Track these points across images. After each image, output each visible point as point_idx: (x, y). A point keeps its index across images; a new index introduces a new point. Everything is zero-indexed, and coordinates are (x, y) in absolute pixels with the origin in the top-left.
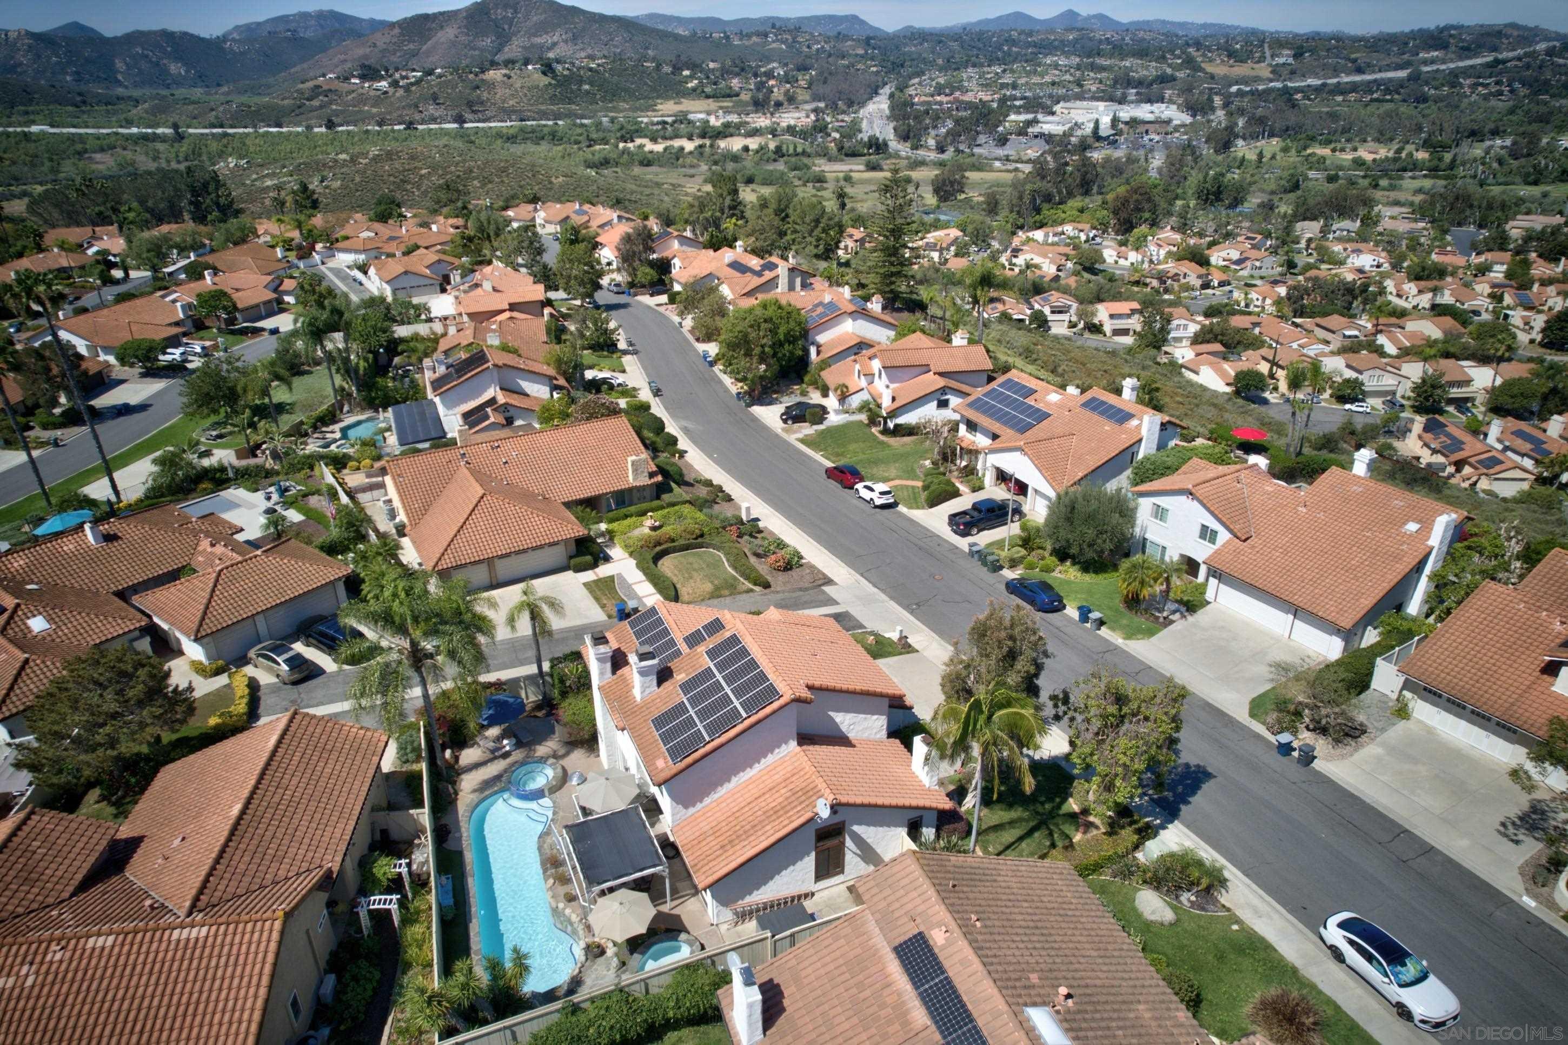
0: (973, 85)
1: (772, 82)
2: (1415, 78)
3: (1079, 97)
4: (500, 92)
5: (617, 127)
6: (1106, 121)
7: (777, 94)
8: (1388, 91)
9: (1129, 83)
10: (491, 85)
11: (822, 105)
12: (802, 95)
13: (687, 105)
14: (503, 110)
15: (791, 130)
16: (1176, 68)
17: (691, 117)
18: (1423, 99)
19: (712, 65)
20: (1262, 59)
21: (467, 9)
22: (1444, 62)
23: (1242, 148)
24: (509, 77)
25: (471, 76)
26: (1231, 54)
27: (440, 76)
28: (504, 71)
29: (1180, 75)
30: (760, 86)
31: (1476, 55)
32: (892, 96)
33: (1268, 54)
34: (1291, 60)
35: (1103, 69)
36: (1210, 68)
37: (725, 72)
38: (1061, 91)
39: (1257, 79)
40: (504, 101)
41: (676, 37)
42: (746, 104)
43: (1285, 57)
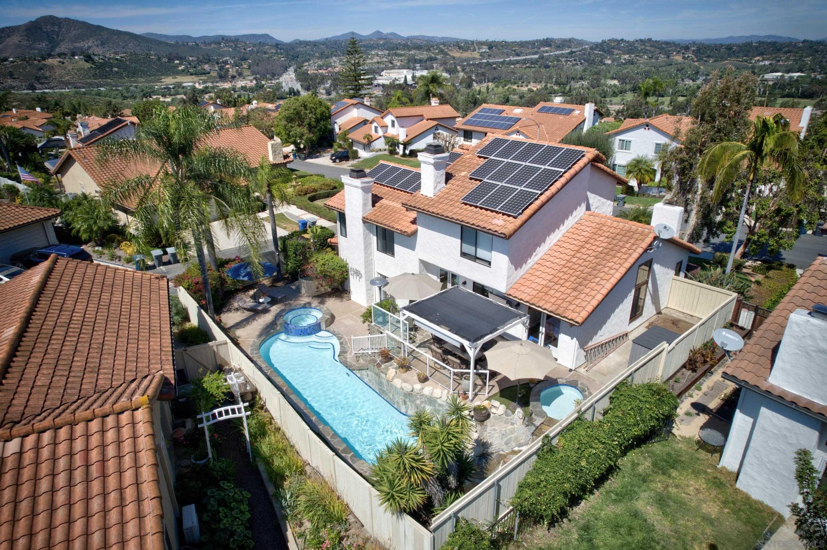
0: (337, 64)
1: (227, 66)
2: (542, 57)
3: (393, 68)
4: (58, 72)
5: (139, 90)
6: (409, 78)
7: (232, 72)
8: (532, 63)
9: (416, 61)
10: (51, 68)
11: (258, 76)
12: (246, 72)
13: (180, 79)
14: (62, 82)
15: (243, 88)
16: (438, 54)
17: (184, 85)
18: (547, 67)
19: (191, 59)
20: (474, 50)
21: (26, 25)
22: (551, 52)
23: (476, 86)
24: (63, 63)
25: (35, 62)
26: (460, 48)
27: (12, 62)
28: (59, 59)
29: (439, 57)
30: (221, 68)
31: (563, 50)
32: (295, 71)
33: (477, 48)
34: (487, 50)
35: (401, 55)
36: (452, 54)
37: (200, 62)
38: (382, 66)
39: (474, 59)
40: (61, 77)
41: (167, 44)
42: (214, 77)
43: (485, 49)
